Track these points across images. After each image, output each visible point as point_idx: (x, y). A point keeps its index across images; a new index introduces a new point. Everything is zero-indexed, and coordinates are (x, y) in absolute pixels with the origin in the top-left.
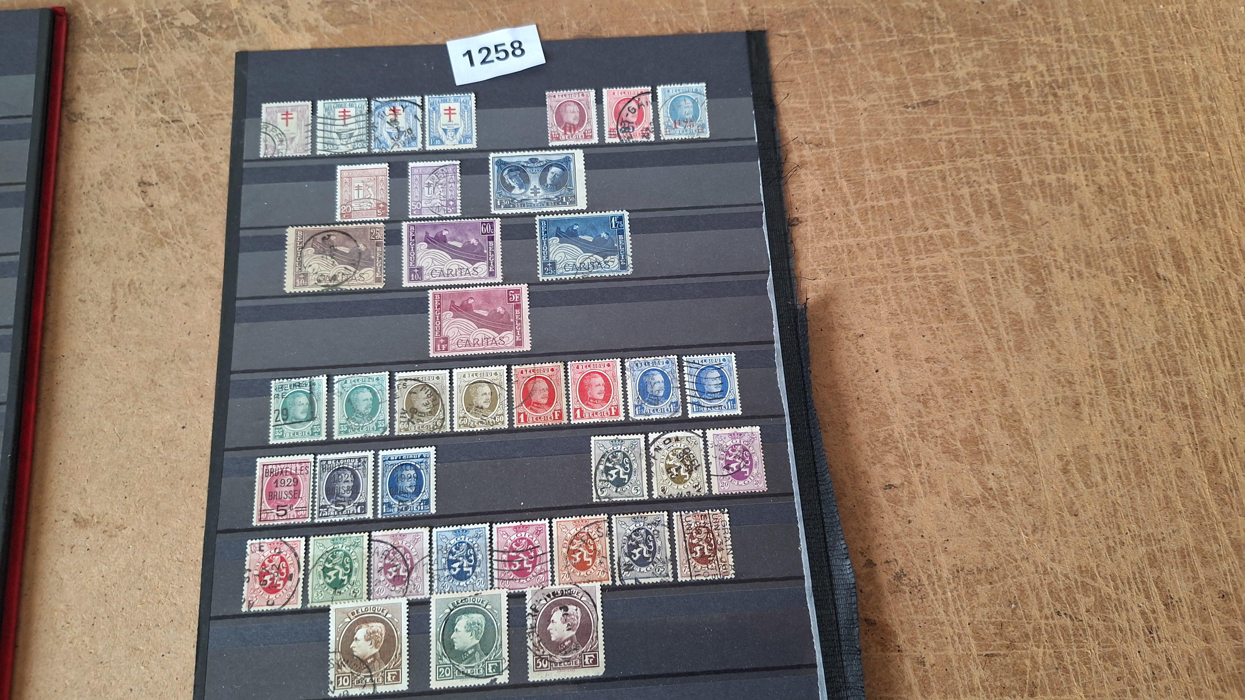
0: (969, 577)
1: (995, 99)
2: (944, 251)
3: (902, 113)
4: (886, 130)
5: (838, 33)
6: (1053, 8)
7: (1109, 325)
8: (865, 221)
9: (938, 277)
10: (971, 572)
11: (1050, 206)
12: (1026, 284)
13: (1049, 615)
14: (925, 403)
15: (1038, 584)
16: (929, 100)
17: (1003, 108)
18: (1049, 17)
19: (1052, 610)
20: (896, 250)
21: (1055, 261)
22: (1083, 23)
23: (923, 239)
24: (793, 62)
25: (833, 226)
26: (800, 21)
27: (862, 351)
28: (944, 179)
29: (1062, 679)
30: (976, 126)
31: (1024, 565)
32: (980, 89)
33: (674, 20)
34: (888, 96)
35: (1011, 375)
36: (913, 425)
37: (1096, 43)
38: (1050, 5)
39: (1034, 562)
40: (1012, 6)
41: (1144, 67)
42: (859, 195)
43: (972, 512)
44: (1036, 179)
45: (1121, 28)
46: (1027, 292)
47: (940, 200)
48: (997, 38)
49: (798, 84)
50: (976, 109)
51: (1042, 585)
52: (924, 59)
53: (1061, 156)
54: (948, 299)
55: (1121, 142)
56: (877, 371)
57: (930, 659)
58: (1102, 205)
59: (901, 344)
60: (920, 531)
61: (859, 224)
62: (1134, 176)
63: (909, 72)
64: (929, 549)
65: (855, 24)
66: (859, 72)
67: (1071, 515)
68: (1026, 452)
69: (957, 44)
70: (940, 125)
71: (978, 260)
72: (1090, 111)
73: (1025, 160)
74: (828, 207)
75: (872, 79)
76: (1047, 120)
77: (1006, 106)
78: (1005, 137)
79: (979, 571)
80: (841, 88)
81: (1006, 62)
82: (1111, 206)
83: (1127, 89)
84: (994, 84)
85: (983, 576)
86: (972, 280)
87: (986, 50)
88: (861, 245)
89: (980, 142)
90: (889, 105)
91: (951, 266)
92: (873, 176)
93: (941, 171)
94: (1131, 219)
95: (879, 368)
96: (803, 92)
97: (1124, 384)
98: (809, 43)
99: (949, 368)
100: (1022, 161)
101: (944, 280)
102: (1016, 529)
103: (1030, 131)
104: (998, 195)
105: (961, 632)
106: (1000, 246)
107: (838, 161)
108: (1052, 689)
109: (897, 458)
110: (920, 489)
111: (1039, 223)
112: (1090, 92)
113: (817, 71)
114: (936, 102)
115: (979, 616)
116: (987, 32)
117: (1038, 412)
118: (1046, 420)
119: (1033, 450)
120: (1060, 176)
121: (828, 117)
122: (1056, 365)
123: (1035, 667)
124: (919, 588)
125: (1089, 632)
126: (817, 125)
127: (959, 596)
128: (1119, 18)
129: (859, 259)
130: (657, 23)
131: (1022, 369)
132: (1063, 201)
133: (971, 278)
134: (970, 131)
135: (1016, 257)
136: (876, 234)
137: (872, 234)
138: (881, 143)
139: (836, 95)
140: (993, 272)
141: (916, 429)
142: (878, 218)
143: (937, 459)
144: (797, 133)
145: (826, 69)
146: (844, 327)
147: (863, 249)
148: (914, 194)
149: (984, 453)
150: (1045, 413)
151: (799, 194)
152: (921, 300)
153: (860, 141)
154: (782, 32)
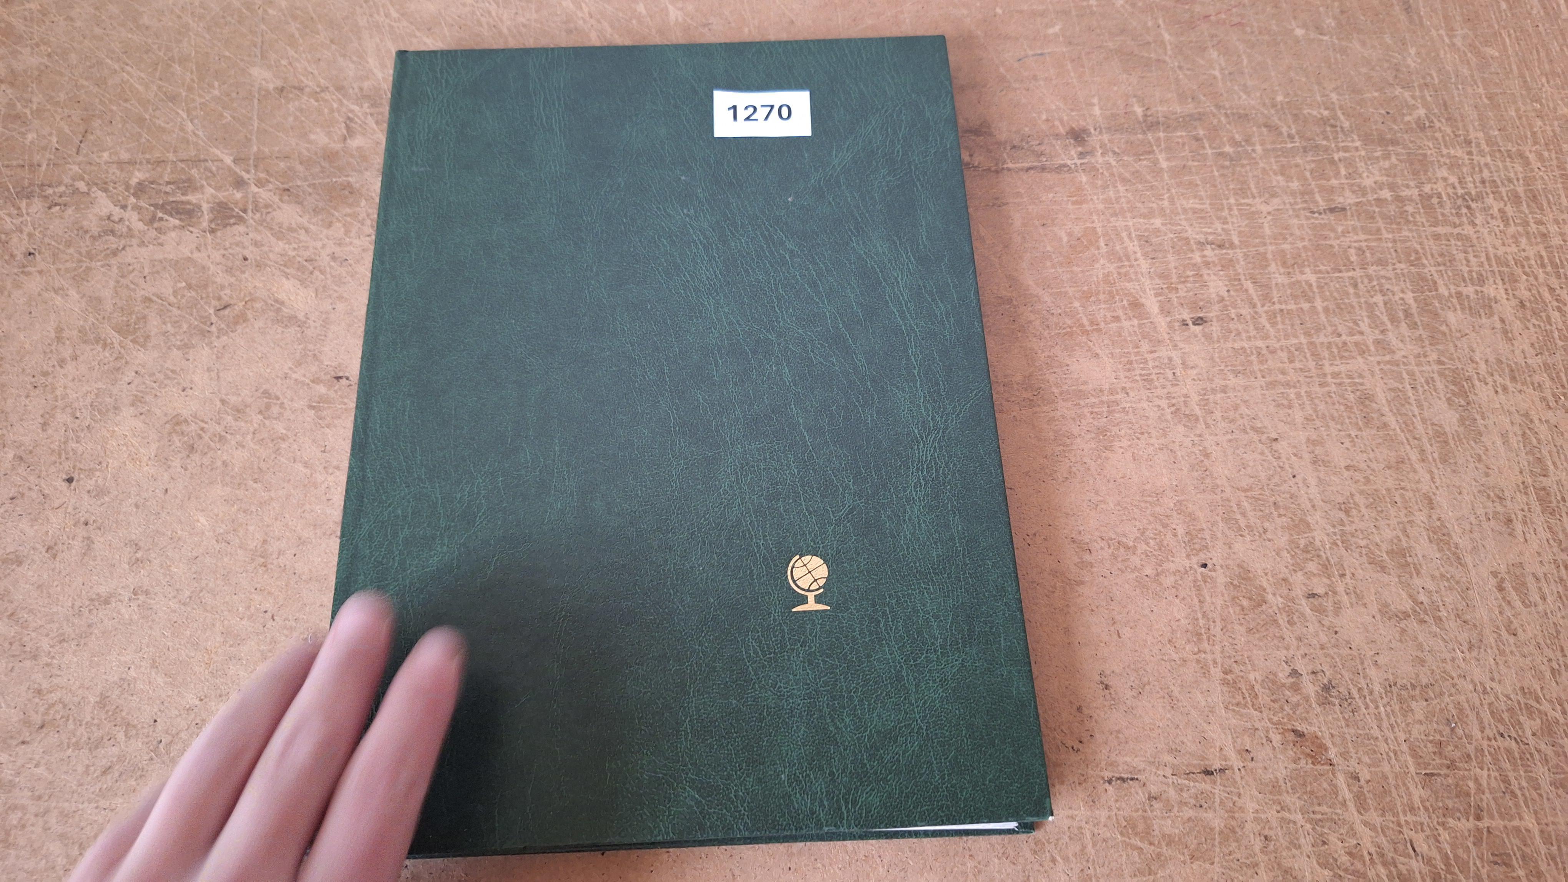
0: (1403, 692)
1: (1406, 208)
2: (1359, 357)
3: (1308, 218)
4: (1292, 235)
5: (1237, 136)
6: (1463, 121)
7: (1539, 441)
8: (1274, 324)
9: (1355, 384)
10: (1404, 687)
11: (1469, 318)
12: (1448, 395)
13: (1491, 736)
14: (1347, 512)
15: (1477, 703)
16: (1336, 207)
17: (1415, 218)
18: (1458, 130)
19: (1495, 731)
20: (1308, 355)
21: (1478, 373)
22: (1495, 137)
23: (1337, 345)
24: (1190, 163)
25: (1240, 327)
26: (1197, 123)
27: (1277, 455)
28: (1355, 286)
29: (1510, 804)
30: (1385, 235)
31: (1461, 683)
32: (1389, 199)
33: (1065, 118)
34: (1292, 201)
35: (1437, 488)
36: (1335, 534)
37: (1510, 157)
38: (1459, 118)
39: (1472, 681)
40: (1419, 118)
41: (1563, 183)
42: (1266, 298)
43: (1402, 625)
44: (1453, 291)
45: (1536, 143)
46: (1449, 404)
47: (1352, 307)
48: (1404, 148)
49: (1197, 185)
50: (1385, 217)
51: (1481, 704)
52: (1328, 166)
53: (1478, 269)
54: (1366, 406)
55: (1541, 257)
56: (1294, 477)
57: (1365, 775)
58: (1524, 320)
59: (1319, 450)
60: (1348, 642)
61: (1268, 326)
62: (1558, 292)
63: (1314, 178)
64: (1358, 661)
65: (1255, 129)
66: (1261, 176)
67: (1510, 634)
68: (1457, 568)
69: (1363, 153)
70: (1349, 232)
71: (1395, 368)
72: (1507, 224)
73: (1441, 271)
74: (1235, 308)
75: (1275, 183)
76: (1461, 232)
77: (1418, 216)
78: (1418, 247)
79: (1414, 687)
80: (1243, 191)
81: (1415, 173)
82: (1534, 321)
83: (1545, 205)
84: (1403, 194)
85: (1417, 692)
86: (1389, 389)
87: (1393, 159)
88: (1271, 348)
89: (1392, 250)
90: (1294, 210)
91: (1367, 374)
92: (1281, 279)
93: (1352, 278)
94: (1556, 334)
95: (1295, 473)
96: (1202, 193)
97: (1558, 502)
98: (1207, 145)
99: (1371, 477)
100: (1437, 271)
101: (1360, 387)
102: (1450, 646)
103: (1444, 242)
104: (1414, 305)
105: (1397, 749)
106: (1418, 356)
107: (1242, 263)
108: (1501, 815)
109: (1320, 567)
110: (1345, 599)
111: (1458, 335)
112: (1505, 205)
113: (1216, 174)
114: (1344, 209)
115: (1415, 733)
116: (1394, 142)
117: (1468, 527)
118: (1476, 535)
119: (1464, 565)
120: (1478, 288)
121: (1229, 219)
122: (1484, 479)
123: (1480, 790)
124: (1349, 701)
125: (1537, 756)
126: (1218, 226)
127: (1392, 711)
128: (1534, 134)
129: (1270, 362)
130: (1047, 120)
131: (1448, 482)
132: (1483, 314)
133: (1390, 386)
134: (1380, 239)
135: (1436, 367)
136: (1287, 337)
137: (1282, 337)
138: (1286, 246)
139: (1237, 197)
140: (1412, 382)
141: (1338, 537)
142: (1287, 321)
143: (1362, 569)
144: (1197, 234)
145: (1226, 172)
146: (1256, 430)
147: (1273, 352)
148: (1324, 300)
149: (1412, 566)
150: (1476, 528)
151: (1203, 294)
152: (1337, 406)
153: (1265, 244)
154: (1179, 134)
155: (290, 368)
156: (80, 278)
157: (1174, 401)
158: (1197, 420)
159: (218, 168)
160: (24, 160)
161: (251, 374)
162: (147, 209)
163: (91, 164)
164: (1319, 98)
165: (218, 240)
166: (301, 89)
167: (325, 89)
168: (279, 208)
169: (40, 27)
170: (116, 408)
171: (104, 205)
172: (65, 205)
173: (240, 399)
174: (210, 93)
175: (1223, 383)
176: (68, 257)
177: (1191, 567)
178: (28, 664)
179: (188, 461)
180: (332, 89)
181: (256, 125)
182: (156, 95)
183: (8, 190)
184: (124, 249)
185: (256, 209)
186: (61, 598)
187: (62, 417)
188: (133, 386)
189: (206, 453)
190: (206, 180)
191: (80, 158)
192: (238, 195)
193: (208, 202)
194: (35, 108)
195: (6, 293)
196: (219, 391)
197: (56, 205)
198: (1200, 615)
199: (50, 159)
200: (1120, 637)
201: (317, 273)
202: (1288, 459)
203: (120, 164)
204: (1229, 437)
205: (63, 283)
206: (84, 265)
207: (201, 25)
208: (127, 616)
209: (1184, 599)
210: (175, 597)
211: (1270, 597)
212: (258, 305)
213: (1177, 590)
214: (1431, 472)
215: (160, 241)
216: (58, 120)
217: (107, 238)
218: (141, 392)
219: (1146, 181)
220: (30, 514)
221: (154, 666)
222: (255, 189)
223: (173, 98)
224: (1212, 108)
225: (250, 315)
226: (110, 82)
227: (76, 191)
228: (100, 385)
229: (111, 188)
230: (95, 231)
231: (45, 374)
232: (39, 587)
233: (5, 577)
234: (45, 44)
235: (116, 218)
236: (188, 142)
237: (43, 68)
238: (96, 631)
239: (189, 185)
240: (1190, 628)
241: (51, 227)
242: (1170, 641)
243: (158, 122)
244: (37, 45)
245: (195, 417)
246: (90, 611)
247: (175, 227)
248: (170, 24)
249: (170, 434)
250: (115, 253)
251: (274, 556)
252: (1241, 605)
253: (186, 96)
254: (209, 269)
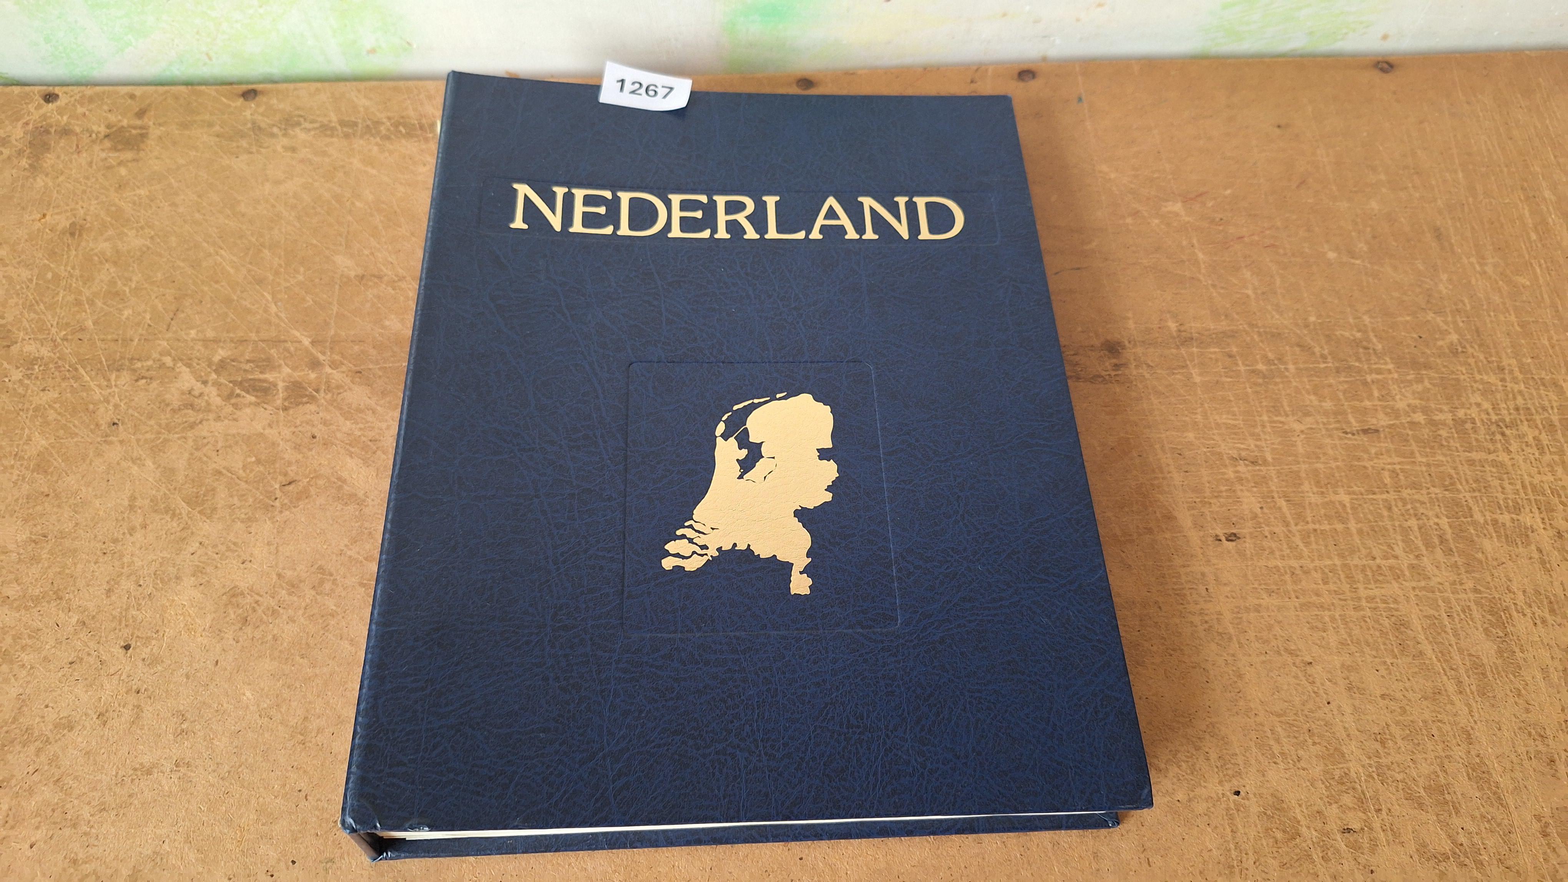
1: (1440, 432)
2: (1393, 582)
3: (1341, 439)
4: (1325, 454)
5: (1270, 354)
6: (1495, 348)
8: (1307, 544)
9: (1390, 609)
11: (1505, 546)
12: (1486, 626)
14: (1383, 743)
16: (1369, 429)
17: (1449, 442)
18: (1491, 356)
21: (1515, 604)
22: (1529, 364)
23: (1371, 568)
24: (1224, 379)
25: (1274, 545)
26: (1230, 340)
27: (1311, 679)
28: (1390, 509)
30: (1420, 459)
32: (1423, 422)
33: (1100, 330)
34: (1325, 420)
35: (1475, 722)
36: (1370, 766)
37: (1544, 385)
38: (1491, 346)
40: (1452, 344)
42: (1300, 517)
43: (1442, 868)
44: (1489, 518)
46: (1487, 635)
47: (1387, 530)
48: (1436, 372)
49: (1230, 401)
50: (1419, 440)
52: (1361, 387)
53: (1514, 496)
54: (1401, 633)
56: (1329, 703)
59: (1353, 677)
61: (1301, 546)
63: (1347, 399)
65: (1287, 348)
66: (1294, 395)
68: (1498, 808)
69: (1396, 376)
70: (1382, 454)
71: (1430, 595)
72: (1542, 452)
73: (1476, 497)
74: (1268, 525)
75: (1308, 403)
76: (1496, 458)
77: (1452, 441)
78: (1452, 472)
80: (1276, 409)
81: (1449, 397)
84: (1436, 418)
86: (1425, 616)
87: (1427, 383)
88: (1305, 568)
89: (1426, 474)
90: (1327, 430)
91: (1402, 599)
92: (1314, 499)
93: (1386, 500)
95: (1330, 700)
96: (1236, 409)
98: (1240, 363)
99: (1408, 708)
100: (1472, 497)
101: (1395, 613)
103: (1478, 468)
104: (1449, 531)
106: (1454, 583)
107: (1275, 480)
109: (1356, 800)
110: (1381, 836)
111: (1495, 563)
112: (1540, 433)
113: (1249, 390)
114: (1377, 431)
116: (1427, 366)
117: (1508, 765)
118: (1518, 775)
119: (1506, 807)
120: (1514, 516)
121: (1262, 436)
122: (1524, 716)
126: (1251, 443)
129: (1304, 583)
130: (1083, 332)
131: (1487, 717)
132: (1520, 543)
133: (1425, 614)
134: (1414, 462)
135: (1472, 596)
136: (1321, 558)
137: (1316, 558)
138: (1320, 466)
139: (1270, 415)
140: (1448, 610)
141: (1374, 769)
142: (1321, 542)
143: (1399, 805)
144: (1230, 449)
145: (1258, 389)
146: (1291, 653)
147: (1307, 572)
148: (1359, 521)
149: (1451, 804)
150: (1517, 767)
151: (1236, 510)
152: (1372, 632)
153: (1298, 463)
154: (1212, 350)
155: (346, 546)
156: (157, 449)
157: (1207, 618)
158: (1230, 639)
159: (296, 349)
160: (118, 335)
161: (308, 549)
162: (226, 385)
163: (179, 340)
164: (1351, 320)
165: (290, 418)
166: (380, 277)
167: (402, 279)
168: (350, 389)
169: (146, 211)
170: (177, 578)
171: (187, 380)
172: (151, 379)
173: (296, 574)
174: (294, 277)
175: (1257, 602)
176: (148, 429)
177: (1223, 794)
178: (67, 832)
179: (241, 633)
180: (408, 278)
181: (335, 309)
182: (245, 278)
183: (101, 362)
184: (201, 422)
185: (328, 389)
186: (106, 766)
187: (127, 584)
188: (196, 557)
189: (258, 627)
190: (284, 360)
191: (169, 335)
192: (313, 376)
193: (284, 381)
194: (133, 286)
195: (88, 462)
196: (276, 564)
197: (143, 378)
198: (1232, 846)
199: (141, 335)
200: (1150, 866)
201: (379, 453)
202: (1322, 684)
203: (205, 341)
204: (1263, 658)
205: (141, 453)
206: (163, 437)
207: (293, 214)
208: (167, 788)
209: (1216, 827)
210: (214, 771)
211: (1304, 830)
212: (321, 482)
213: (1209, 817)
214: (1469, 705)
215: (235, 416)
216: (153, 298)
217: (186, 411)
218: (204, 563)
219: (1179, 395)
220: (86, 679)
221: (188, 841)
222: (328, 370)
223: (260, 281)
224: (1245, 326)
225: (313, 490)
226: (204, 264)
227: (162, 366)
228: (165, 554)
229: (195, 364)
230: (176, 404)
231: (115, 541)
232: (87, 753)
233: (56, 741)
234: (149, 227)
235: (196, 393)
236: (270, 323)
237: (145, 249)
238: (136, 802)
239: (267, 364)
240: (1222, 859)
241: (136, 399)
242: (1201, 873)
243: (244, 303)
244: (142, 228)
245: (251, 590)
246: (133, 780)
247: (251, 404)
248: (265, 212)
249: (226, 605)
250: (192, 426)
251: (313, 734)
252: (1274, 837)
253: (273, 280)
254: (279, 445)
